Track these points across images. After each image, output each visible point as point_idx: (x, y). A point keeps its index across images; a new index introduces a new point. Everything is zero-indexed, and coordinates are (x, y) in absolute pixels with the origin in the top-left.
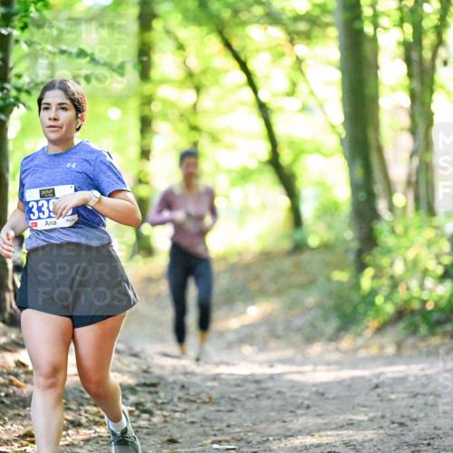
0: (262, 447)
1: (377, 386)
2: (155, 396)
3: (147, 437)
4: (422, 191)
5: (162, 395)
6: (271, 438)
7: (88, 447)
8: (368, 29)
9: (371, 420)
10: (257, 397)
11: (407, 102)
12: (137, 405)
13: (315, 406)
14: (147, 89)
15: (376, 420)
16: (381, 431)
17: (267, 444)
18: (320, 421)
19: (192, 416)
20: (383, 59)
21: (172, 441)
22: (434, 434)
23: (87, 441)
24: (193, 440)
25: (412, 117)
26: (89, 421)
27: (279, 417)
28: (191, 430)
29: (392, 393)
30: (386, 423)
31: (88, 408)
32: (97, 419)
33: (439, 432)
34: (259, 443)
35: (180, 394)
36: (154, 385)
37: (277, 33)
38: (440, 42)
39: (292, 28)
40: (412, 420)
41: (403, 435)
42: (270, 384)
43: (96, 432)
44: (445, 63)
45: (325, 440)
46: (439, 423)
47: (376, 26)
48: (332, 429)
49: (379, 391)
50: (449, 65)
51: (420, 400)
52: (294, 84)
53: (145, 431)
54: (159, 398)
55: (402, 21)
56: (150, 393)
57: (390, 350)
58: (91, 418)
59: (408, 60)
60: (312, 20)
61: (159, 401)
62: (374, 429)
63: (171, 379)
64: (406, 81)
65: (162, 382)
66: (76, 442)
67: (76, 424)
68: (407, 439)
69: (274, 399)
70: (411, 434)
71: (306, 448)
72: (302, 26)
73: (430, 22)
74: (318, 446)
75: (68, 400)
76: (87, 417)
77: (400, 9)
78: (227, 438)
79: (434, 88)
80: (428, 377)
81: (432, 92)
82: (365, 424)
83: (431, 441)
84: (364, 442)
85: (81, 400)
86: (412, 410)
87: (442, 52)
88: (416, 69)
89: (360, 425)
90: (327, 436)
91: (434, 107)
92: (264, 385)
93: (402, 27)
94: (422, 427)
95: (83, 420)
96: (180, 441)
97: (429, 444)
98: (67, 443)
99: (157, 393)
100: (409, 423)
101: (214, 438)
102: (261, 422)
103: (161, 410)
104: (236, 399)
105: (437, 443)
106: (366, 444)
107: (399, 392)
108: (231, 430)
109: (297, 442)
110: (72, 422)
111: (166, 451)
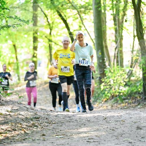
1: (106, 118)
3: (36, 134)
4: (119, 59)
5: (40, 121)
6: (73, 134)
7: (18, 137)
8: (103, 11)
10: (69, 122)
11: (114, 32)
12: (33, 124)
13: (87, 124)
15: (105, 129)
16: (107, 132)
17: (72, 136)
19: (50, 128)
20: (107, 20)
21: (44, 135)
22: (123, 133)
23: (18, 135)
24: (50, 135)
25: (116, 36)
27: (76, 128)
28: (49, 132)
29: (110, 120)
30: (108, 130)
31: (18, 125)
32: (21, 128)
33: (124, 132)
34: (70, 135)
35: (46, 121)
36: (38, 118)
37: (75, 12)
38: (125, 15)
39: (79, 10)
40: (116, 128)
41: (113, 133)
42: (73, 118)
43: (20, 132)
44: (126, 21)
45: (90, 135)
46: (124, 129)
47: (105, 10)
48: (92, 131)
51: (119, 123)
52: (80, 26)
53: (35, 132)
55: (113, 7)
56: (37, 120)
57: (109, 107)
59: (115, 20)
60: (86, 8)
62: (105, 131)
63: (43, 116)
64: (114, 26)
65: (41, 117)
66: (14, 136)
67: (15, 130)
68: (115, 134)
69: (74, 122)
71: (84, 137)
72: (83, 9)
74: (88, 137)
75: (12, 123)
76: (18, 128)
77: (112, 4)
78: (60, 134)
79: (123, 28)
80: (121, 116)
82: (102, 130)
83: (122, 135)
84: (102, 135)
85: (16, 123)
86: (116, 126)
87: (125, 18)
88: (117, 23)
89: (100, 130)
90: (90, 133)
91: (123, 34)
92: (71, 118)
93: (113, 10)
94: (119, 131)
95: (17, 129)
96: (46, 135)
97: (121, 136)
98: (12, 136)
99: (39, 120)
100: (115, 130)
101: (56, 134)
102: (70, 129)
103: (40, 126)
104: (63, 122)
105: (123, 135)
106: (102, 136)
107: (112, 120)
108: (61, 132)
109: (82, 135)
110: (13, 129)
111: (42, 138)
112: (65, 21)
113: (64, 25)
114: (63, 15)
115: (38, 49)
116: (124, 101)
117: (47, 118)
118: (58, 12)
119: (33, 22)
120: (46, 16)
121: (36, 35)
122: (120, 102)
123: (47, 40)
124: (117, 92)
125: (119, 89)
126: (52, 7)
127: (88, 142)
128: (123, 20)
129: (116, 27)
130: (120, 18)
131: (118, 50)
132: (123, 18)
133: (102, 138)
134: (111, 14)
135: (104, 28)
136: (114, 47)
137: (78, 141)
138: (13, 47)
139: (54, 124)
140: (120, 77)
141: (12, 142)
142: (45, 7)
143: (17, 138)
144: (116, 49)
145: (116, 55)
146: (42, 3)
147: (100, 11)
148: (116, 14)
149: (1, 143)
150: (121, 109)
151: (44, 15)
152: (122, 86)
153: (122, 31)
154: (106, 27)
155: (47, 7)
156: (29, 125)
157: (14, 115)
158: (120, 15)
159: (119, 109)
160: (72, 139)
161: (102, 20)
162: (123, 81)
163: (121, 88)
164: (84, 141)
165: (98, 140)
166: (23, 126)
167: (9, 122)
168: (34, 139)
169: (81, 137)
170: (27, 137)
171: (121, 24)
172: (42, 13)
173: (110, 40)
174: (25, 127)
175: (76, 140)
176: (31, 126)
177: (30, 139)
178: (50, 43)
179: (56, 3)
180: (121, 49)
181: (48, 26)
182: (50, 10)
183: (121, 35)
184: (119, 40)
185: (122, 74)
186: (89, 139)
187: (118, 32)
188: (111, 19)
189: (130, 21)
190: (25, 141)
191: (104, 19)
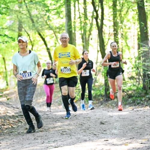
0: (48, 130)
1: (75, 116)
3: (21, 128)
6: (50, 128)
7: (7, 130)
8: (73, 31)
10: (47, 118)
11: (82, 48)
12: (18, 120)
15: (75, 124)
16: (77, 126)
18: (62, 124)
20: (76, 39)
23: (6, 129)
26: (7, 124)
27: (52, 123)
29: (79, 117)
30: (78, 124)
31: (7, 121)
32: (9, 124)
33: (90, 127)
37: (52, 32)
38: (90, 34)
39: (55, 30)
43: (8, 127)
44: (91, 39)
46: (90, 124)
47: (75, 30)
48: (65, 126)
49: (76, 117)
50: (92, 39)
51: (86, 119)
52: (56, 44)
53: (20, 126)
55: (81, 28)
56: (21, 117)
57: (79, 107)
59: (83, 38)
60: (60, 29)
61: (24, 119)
62: (75, 126)
64: (82, 43)
66: (3, 129)
68: (83, 128)
69: (51, 119)
71: (59, 131)
72: (58, 30)
73: (88, 29)
74: (62, 130)
75: (2, 119)
77: (81, 26)
79: (89, 45)
80: (88, 114)
82: (73, 125)
84: (72, 129)
85: (5, 119)
86: (84, 121)
87: (91, 37)
88: (84, 40)
89: (71, 125)
92: (48, 115)
93: (81, 30)
94: (86, 125)
95: (5, 124)
100: (83, 124)
102: (48, 124)
103: (24, 121)
105: (90, 129)
107: (81, 117)
109: (56, 129)
110: (3, 125)
112: (44, 39)
113: (43, 42)
114: (42, 35)
118: (38, 32)
120: (29, 35)
122: (86, 102)
126: (34, 28)
127: (62, 134)
128: (89, 39)
129: (83, 44)
130: (87, 37)
132: (89, 37)
133: (73, 131)
134: (80, 34)
137: (54, 133)
138: (2, 59)
141: (2, 134)
143: (5, 131)
146: (26, 25)
147: (71, 32)
148: (83, 34)
151: (27, 34)
153: (88, 47)
155: (29, 28)
156: (15, 121)
157: (3, 113)
158: (87, 34)
160: (49, 132)
161: (72, 38)
164: (58, 133)
165: (69, 133)
166: (10, 122)
168: (19, 132)
169: (56, 131)
170: (13, 131)
171: (87, 41)
172: (26, 33)
174: (12, 122)
176: (17, 122)
177: (16, 132)
179: (36, 25)
181: (30, 43)
182: (31, 31)
186: (63, 132)
187: (85, 48)
188: (80, 38)
190: (12, 134)
191: (74, 37)
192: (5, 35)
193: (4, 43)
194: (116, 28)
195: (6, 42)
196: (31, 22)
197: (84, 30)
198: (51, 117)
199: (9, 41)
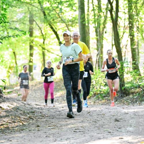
1: (89, 112)
2: (34, 115)
3: (32, 125)
4: (100, 64)
5: (36, 115)
6: (63, 125)
7: (17, 128)
8: (87, 24)
9: (88, 121)
10: (59, 115)
11: (96, 42)
12: (29, 117)
14: (32, 39)
15: (89, 121)
16: (90, 124)
17: (62, 127)
18: (75, 121)
19: (43, 120)
20: (90, 32)
21: (38, 126)
22: (103, 124)
23: (17, 126)
24: (43, 126)
25: (97, 45)
27: (65, 120)
28: (43, 124)
29: (93, 114)
30: (91, 122)
31: (17, 118)
32: (19, 121)
34: (60, 126)
35: (40, 115)
36: (34, 112)
37: (64, 25)
38: (104, 27)
39: (67, 23)
41: (95, 124)
42: (63, 112)
43: (19, 124)
44: (106, 32)
46: (105, 121)
47: (88, 23)
48: (78, 123)
49: (89, 113)
50: (107, 33)
51: (100, 116)
54: (35, 116)
55: (95, 21)
57: (92, 103)
58: (18, 120)
59: (96, 31)
60: (73, 22)
62: (88, 123)
63: (38, 111)
64: (96, 36)
65: (36, 112)
66: (14, 127)
68: (97, 126)
69: (64, 116)
70: (98, 124)
71: (72, 128)
72: (70, 23)
73: (102, 22)
74: (75, 127)
75: (12, 116)
77: (94, 18)
78: (52, 125)
79: (104, 39)
80: (102, 110)
81: (103, 39)
82: (86, 122)
83: (103, 126)
84: (86, 126)
85: (15, 116)
86: (98, 118)
87: (105, 30)
88: (98, 34)
89: (85, 122)
90: (77, 125)
91: (103, 43)
92: (61, 112)
93: (95, 23)
94: (100, 123)
95: (16, 121)
96: (40, 126)
97: (102, 127)
98: (12, 127)
99: (34, 114)
100: (97, 122)
101: (48, 125)
102: (60, 121)
103: (35, 118)
104: (54, 116)
107: (95, 114)
108: (53, 123)
109: (69, 126)
110: (13, 122)
111: (37, 129)
112: (56, 33)
113: (55, 36)
114: (54, 28)
115: (33, 55)
116: (104, 98)
117: (41, 112)
118: (50, 25)
119: (30, 33)
120: (40, 29)
121: (32, 44)
122: (101, 99)
123: (41, 49)
124: (98, 91)
125: (100, 88)
126: (46, 21)
127: (75, 131)
128: (103, 32)
129: (97, 37)
130: (101, 30)
131: (99, 56)
132: (103, 30)
133: (86, 129)
134: (94, 27)
135: (88, 38)
136: (96, 53)
137: (66, 131)
138: (13, 54)
139: (46, 117)
140: (101, 78)
141: (12, 132)
142: (39, 21)
143: (16, 129)
144: (97, 55)
145: (98, 60)
146: (37, 18)
147: (85, 25)
148: (97, 27)
149: (3, 133)
150: (102, 104)
151: (38, 28)
152: (102, 86)
153: (102, 41)
154: (90, 37)
155: (41, 21)
156: (26, 118)
158: (101, 28)
159: (100, 105)
160: (61, 129)
161: (86, 32)
162: (103, 82)
163: (102, 87)
164: (71, 131)
165: (82, 131)
166: (21, 119)
167: (10, 116)
168: (30, 129)
169: (69, 128)
170: (25, 128)
171: (102, 35)
172: (37, 26)
173: (92, 48)
174: (23, 119)
175: (65, 130)
176: (28, 119)
177: (27, 130)
178: (43, 50)
179: (49, 18)
180: (101, 55)
181: (42, 37)
182: (43, 24)
183: (102, 44)
184: (100, 48)
185: (103, 76)
186: (76, 129)
187: (99, 41)
188: (94, 31)
189: (109, 32)
190: (23, 131)
191: (88, 31)
192: (16, 28)
193: (14, 37)
194: (131, 21)
195: (17, 36)
196: (42, 15)
197: (98, 23)
198: (64, 113)
199: (20, 35)
